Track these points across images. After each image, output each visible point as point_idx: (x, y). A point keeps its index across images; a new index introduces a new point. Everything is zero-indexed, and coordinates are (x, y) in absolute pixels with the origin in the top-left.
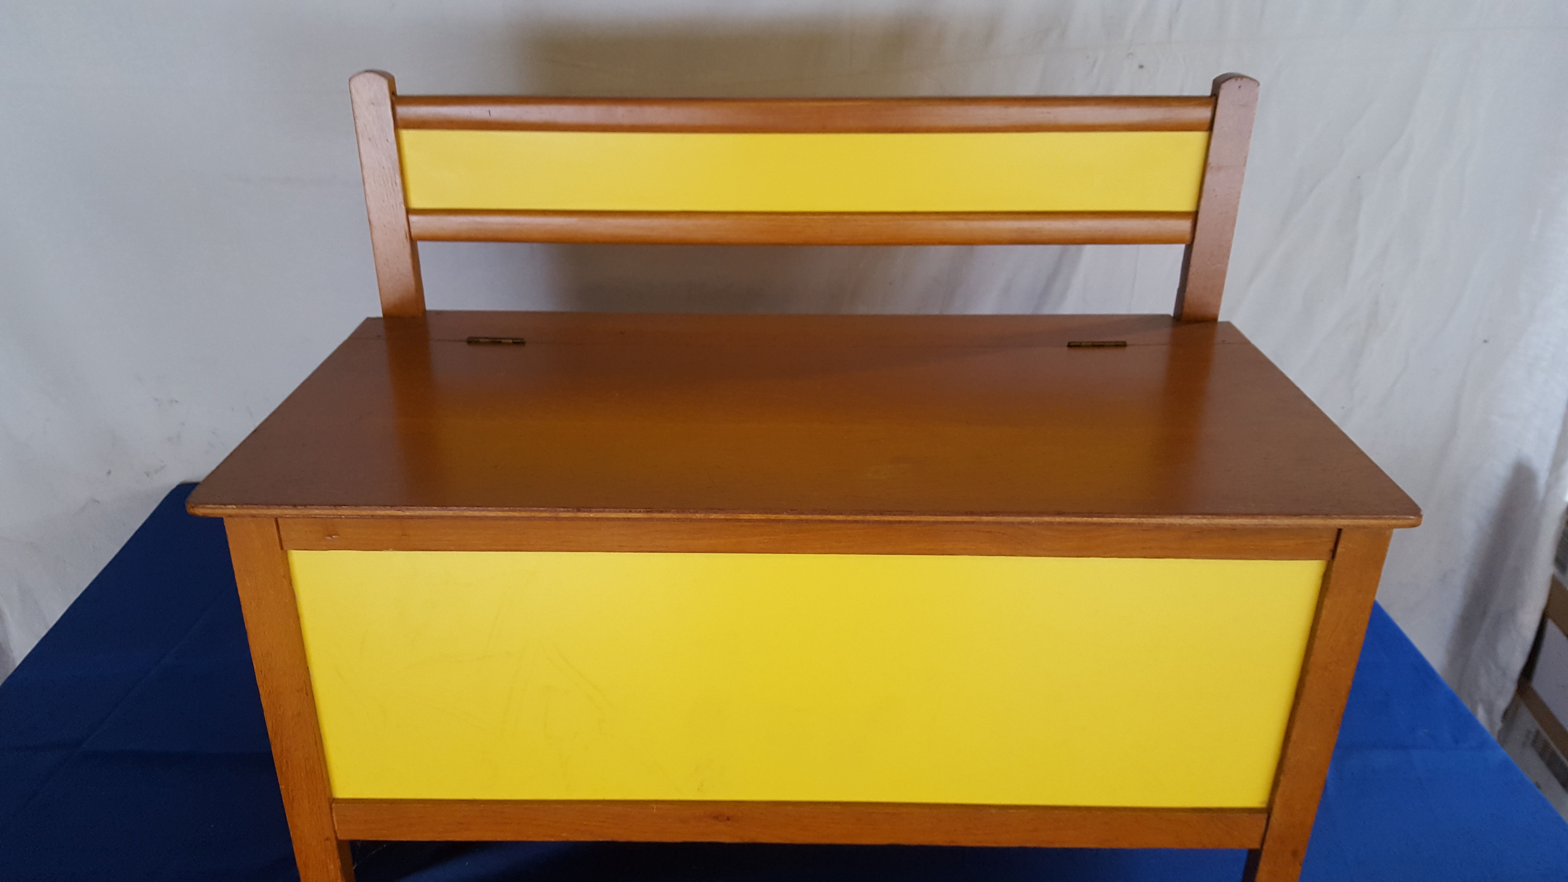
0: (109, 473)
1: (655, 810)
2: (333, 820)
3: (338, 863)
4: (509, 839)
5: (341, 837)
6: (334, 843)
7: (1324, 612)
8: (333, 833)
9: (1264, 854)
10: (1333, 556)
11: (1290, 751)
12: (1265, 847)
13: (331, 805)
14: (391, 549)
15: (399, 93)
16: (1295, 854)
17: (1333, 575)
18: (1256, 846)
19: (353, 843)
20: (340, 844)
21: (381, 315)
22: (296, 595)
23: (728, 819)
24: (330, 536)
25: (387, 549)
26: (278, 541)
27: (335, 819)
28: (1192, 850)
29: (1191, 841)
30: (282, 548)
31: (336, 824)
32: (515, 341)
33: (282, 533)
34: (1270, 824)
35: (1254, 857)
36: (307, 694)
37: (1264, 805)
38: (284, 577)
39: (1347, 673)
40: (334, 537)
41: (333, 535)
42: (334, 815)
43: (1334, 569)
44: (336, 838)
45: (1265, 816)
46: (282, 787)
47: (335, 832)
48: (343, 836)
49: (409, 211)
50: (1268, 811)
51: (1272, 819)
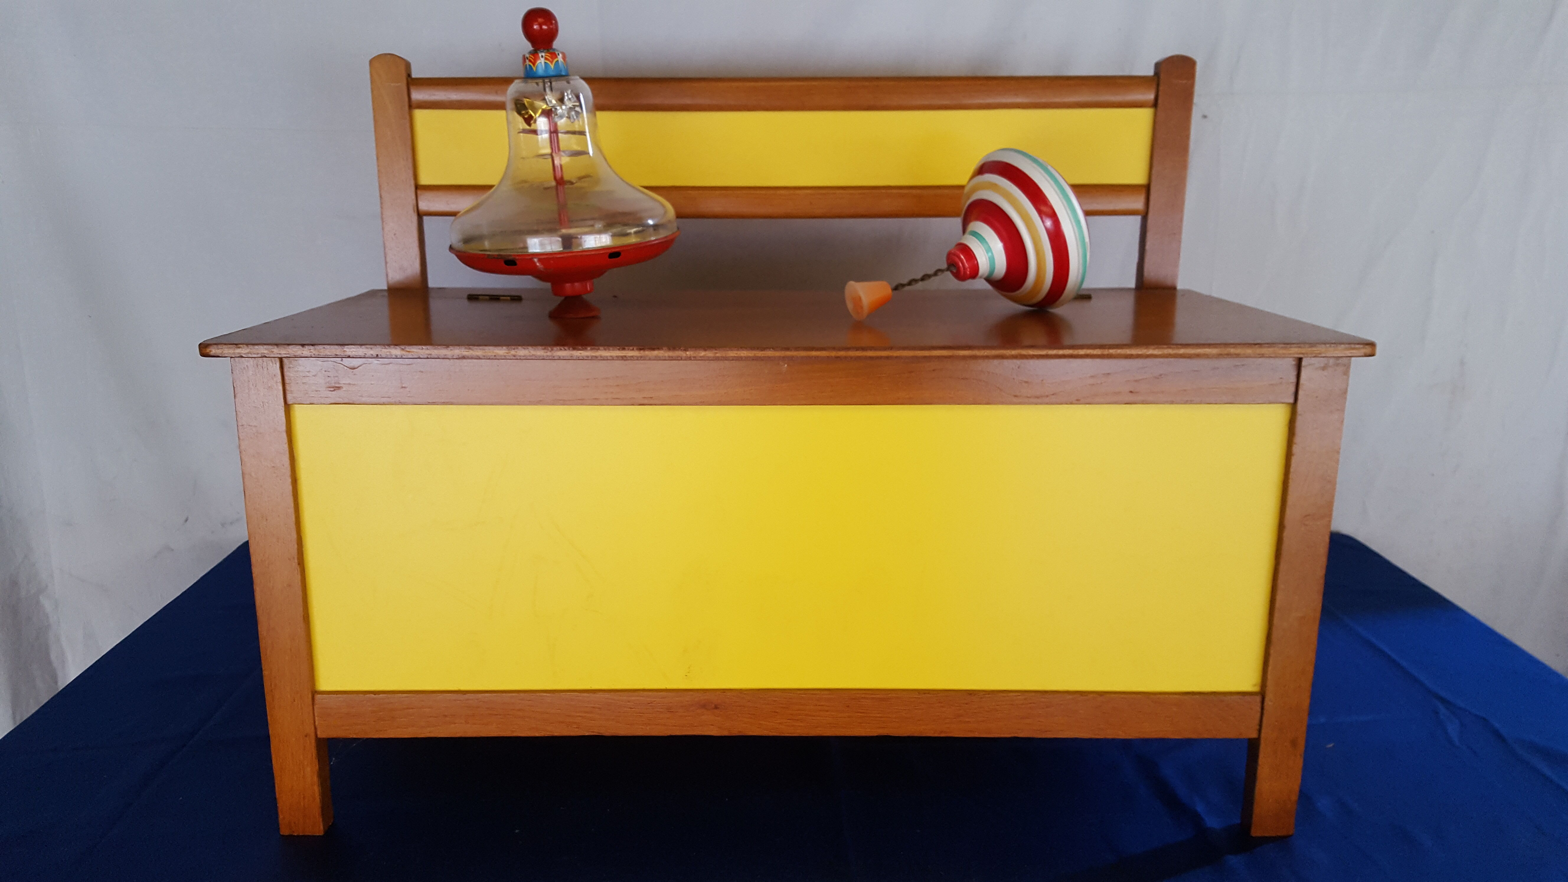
1: (642, 698)
2: (314, 714)
3: (316, 765)
5: (320, 735)
6: (313, 741)
8: (313, 730)
9: (1262, 743)
10: (1296, 399)
11: (1276, 621)
12: (1263, 735)
13: (313, 699)
15: (414, 76)
16: (1294, 743)
18: (1254, 735)
20: (319, 742)
21: (386, 288)
23: (716, 707)
27: (316, 713)
31: (316, 719)
32: (513, 298)
34: (1265, 707)
35: (1253, 748)
37: (1257, 688)
42: (316, 710)
44: (316, 736)
45: (1258, 699)
46: (265, 676)
47: (316, 728)
48: (323, 733)
49: (418, 187)
50: (1262, 694)
51: (1266, 699)
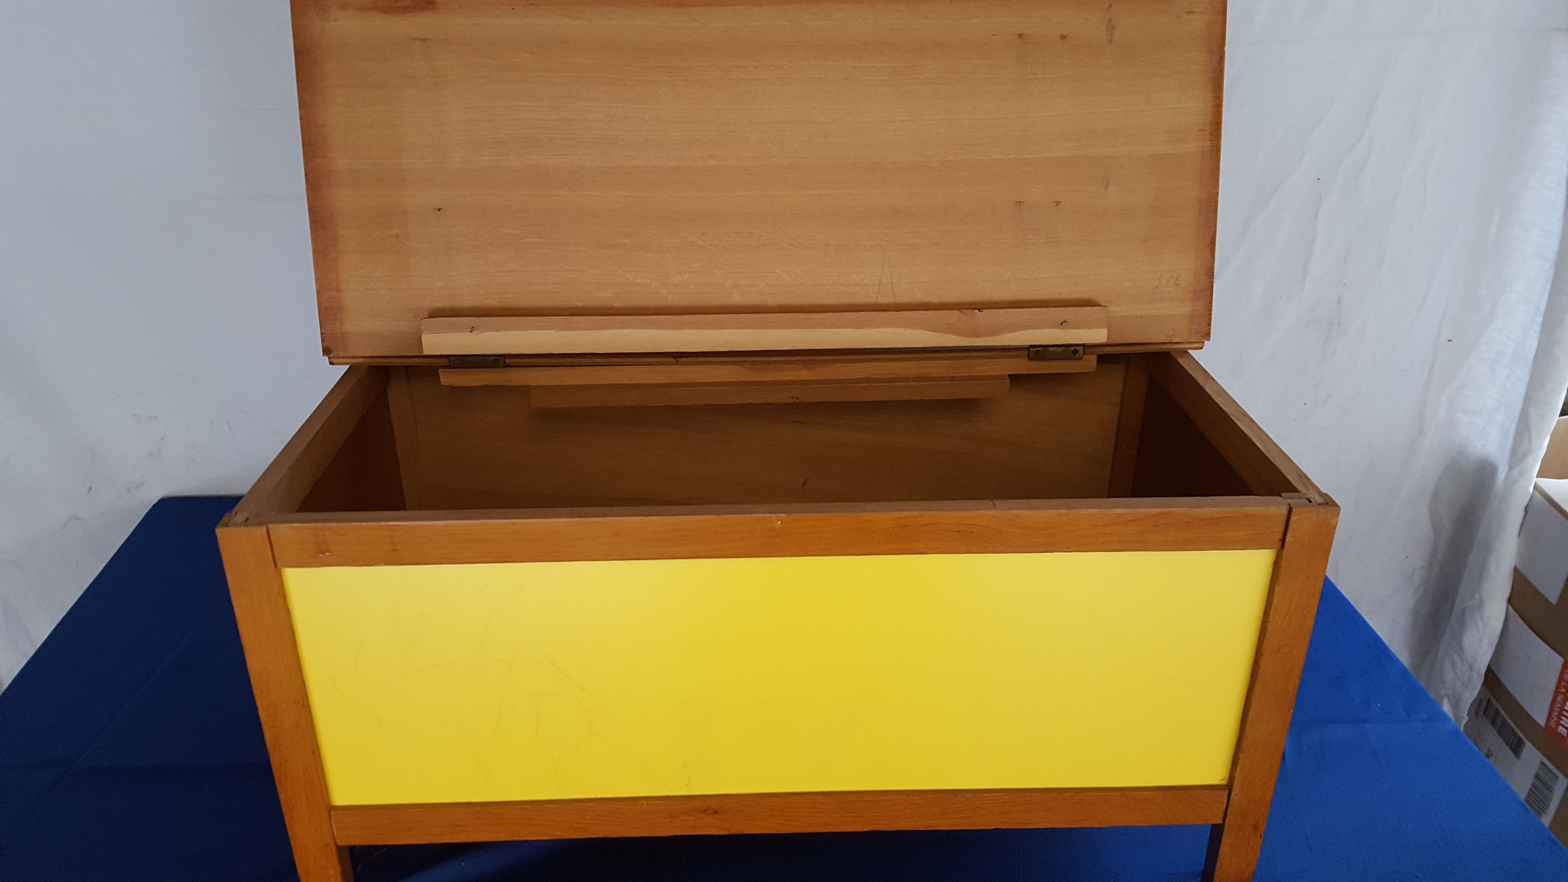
0: (90, 489)
1: (645, 806)
2: (332, 828)
3: (338, 868)
4: (504, 839)
5: (340, 843)
6: (334, 849)
7: (1276, 598)
8: (332, 839)
9: (1226, 827)
10: (1283, 546)
11: (1248, 730)
12: (1227, 822)
13: (329, 813)
14: (383, 564)
16: (1256, 827)
17: (1283, 564)
18: (1220, 821)
19: (351, 848)
20: (340, 849)
22: (291, 610)
23: (716, 812)
24: (323, 553)
25: (378, 564)
26: (271, 559)
27: (334, 828)
28: (1159, 826)
29: (1156, 818)
30: (276, 566)
31: (335, 830)
33: (275, 551)
34: (1231, 800)
35: (1217, 832)
36: (304, 706)
37: (1224, 782)
38: (279, 594)
39: (1299, 654)
40: (327, 554)
41: (326, 552)
42: (333, 821)
43: (1284, 558)
44: (336, 844)
45: (1227, 791)
46: (282, 796)
47: (335, 839)
48: (343, 842)
50: (1229, 787)
51: (1233, 794)
